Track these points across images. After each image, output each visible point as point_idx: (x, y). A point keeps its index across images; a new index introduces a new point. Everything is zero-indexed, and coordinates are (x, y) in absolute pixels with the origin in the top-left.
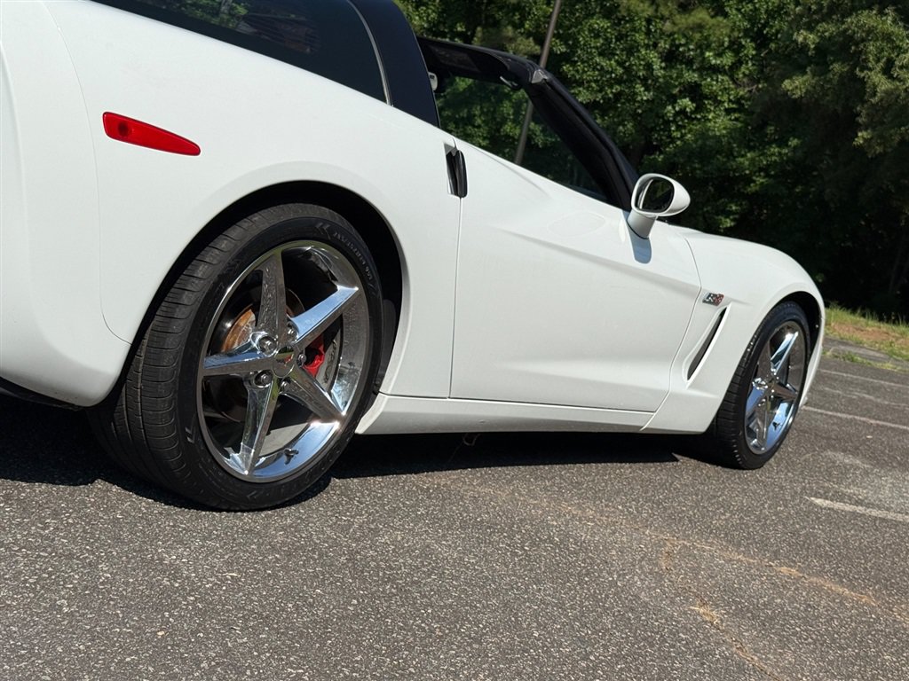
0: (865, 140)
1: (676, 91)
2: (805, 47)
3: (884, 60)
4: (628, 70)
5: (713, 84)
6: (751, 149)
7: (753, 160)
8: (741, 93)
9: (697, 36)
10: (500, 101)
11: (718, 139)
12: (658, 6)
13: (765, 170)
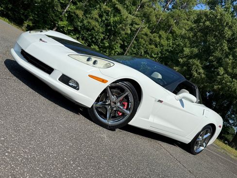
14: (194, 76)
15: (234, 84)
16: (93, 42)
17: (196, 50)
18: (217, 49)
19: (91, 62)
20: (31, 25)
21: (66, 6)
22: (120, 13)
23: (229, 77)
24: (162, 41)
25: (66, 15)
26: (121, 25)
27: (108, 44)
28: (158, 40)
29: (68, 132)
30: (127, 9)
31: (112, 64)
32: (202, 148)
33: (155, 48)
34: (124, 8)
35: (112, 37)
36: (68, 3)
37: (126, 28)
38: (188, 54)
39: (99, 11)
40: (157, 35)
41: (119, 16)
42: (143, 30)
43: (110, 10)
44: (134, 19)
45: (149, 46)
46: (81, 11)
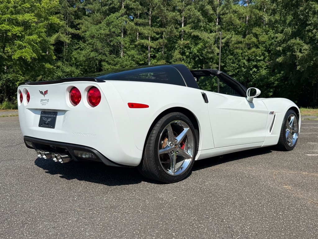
0: (299, 68)
1: (252, 67)
2: (279, 51)
3: (299, 49)
4: (239, 65)
5: (260, 64)
6: (272, 76)
7: (273, 79)
8: (267, 64)
9: (254, 54)
10: (212, 79)
11: (264, 76)
12: (243, 50)
13: (277, 80)
14: (299, 57)
17: (289, 30)
18: (309, 15)
22: (200, 39)
24: (260, 38)
26: (206, 50)
28: (254, 39)
30: (206, 30)
33: (256, 50)
34: (202, 31)
35: (204, 66)
36: (148, 61)
37: (213, 49)
38: (283, 38)
39: (178, 50)
40: (251, 36)
41: (201, 42)
42: (231, 40)
43: (188, 42)
44: (217, 35)
45: (248, 51)
46: (162, 60)
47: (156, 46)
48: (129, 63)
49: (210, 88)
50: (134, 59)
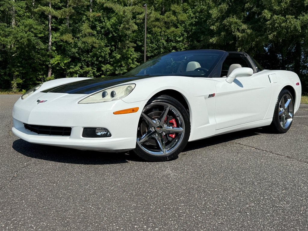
14: (239, 38)
15: (290, 22)
16: (101, 62)
17: (224, 6)
19: (108, 96)
20: (21, 81)
21: (48, 38)
22: (113, 12)
23: (280, 16)
24: (179, 17)
25: (54, 48)
26: (122, 25)
27: (119, 56)
28: (173, 18)
29: (124, 191)
30: (119, 2)
31: (133, 86)
32: (289, 120)
33: (176, 30)
34: (116, 3)
35: (120, 44)
36: (48, 34)
37: (130, 25)
38: (218, 15)
39: (88, 23)
40: (170, 14)
41: (114, 16)
42: (150, 17)
43: (100, 14)
44: (133, 9)
45: (167, 31)
46: (68, 34)
47: (61, 16)
48: (26, 35)
49: (126, 69)
50: (32, 30)
